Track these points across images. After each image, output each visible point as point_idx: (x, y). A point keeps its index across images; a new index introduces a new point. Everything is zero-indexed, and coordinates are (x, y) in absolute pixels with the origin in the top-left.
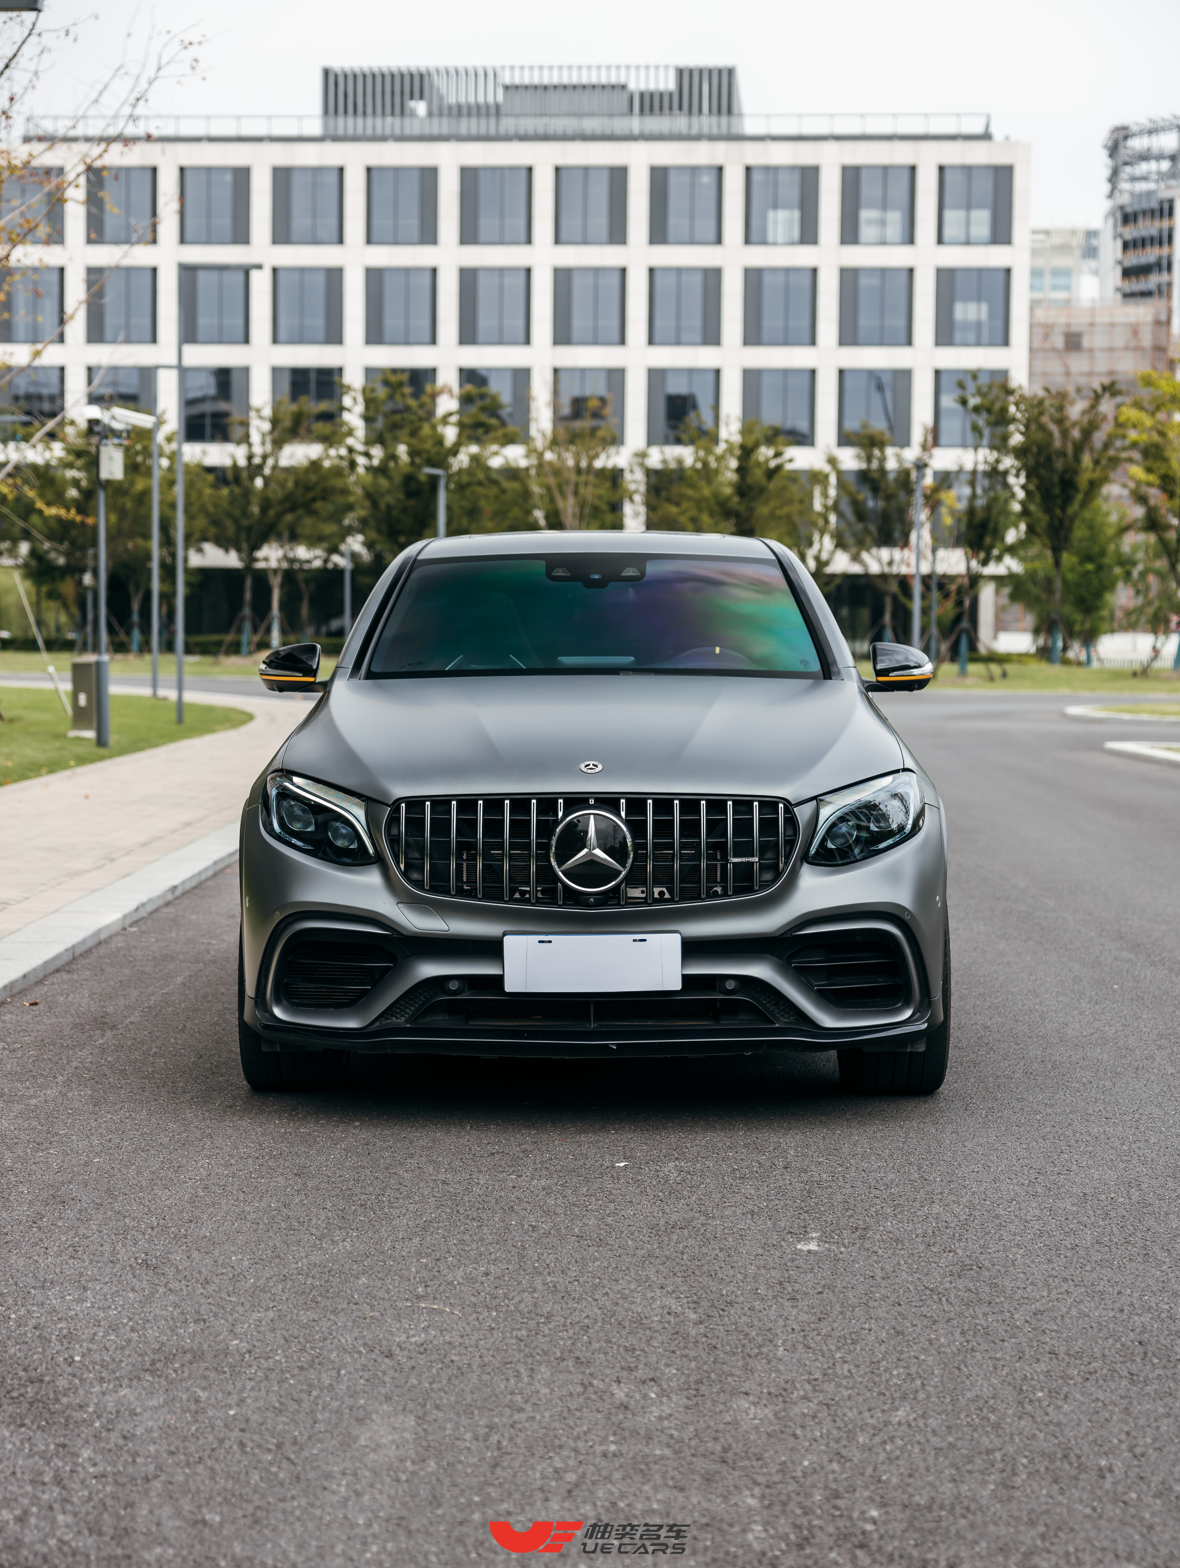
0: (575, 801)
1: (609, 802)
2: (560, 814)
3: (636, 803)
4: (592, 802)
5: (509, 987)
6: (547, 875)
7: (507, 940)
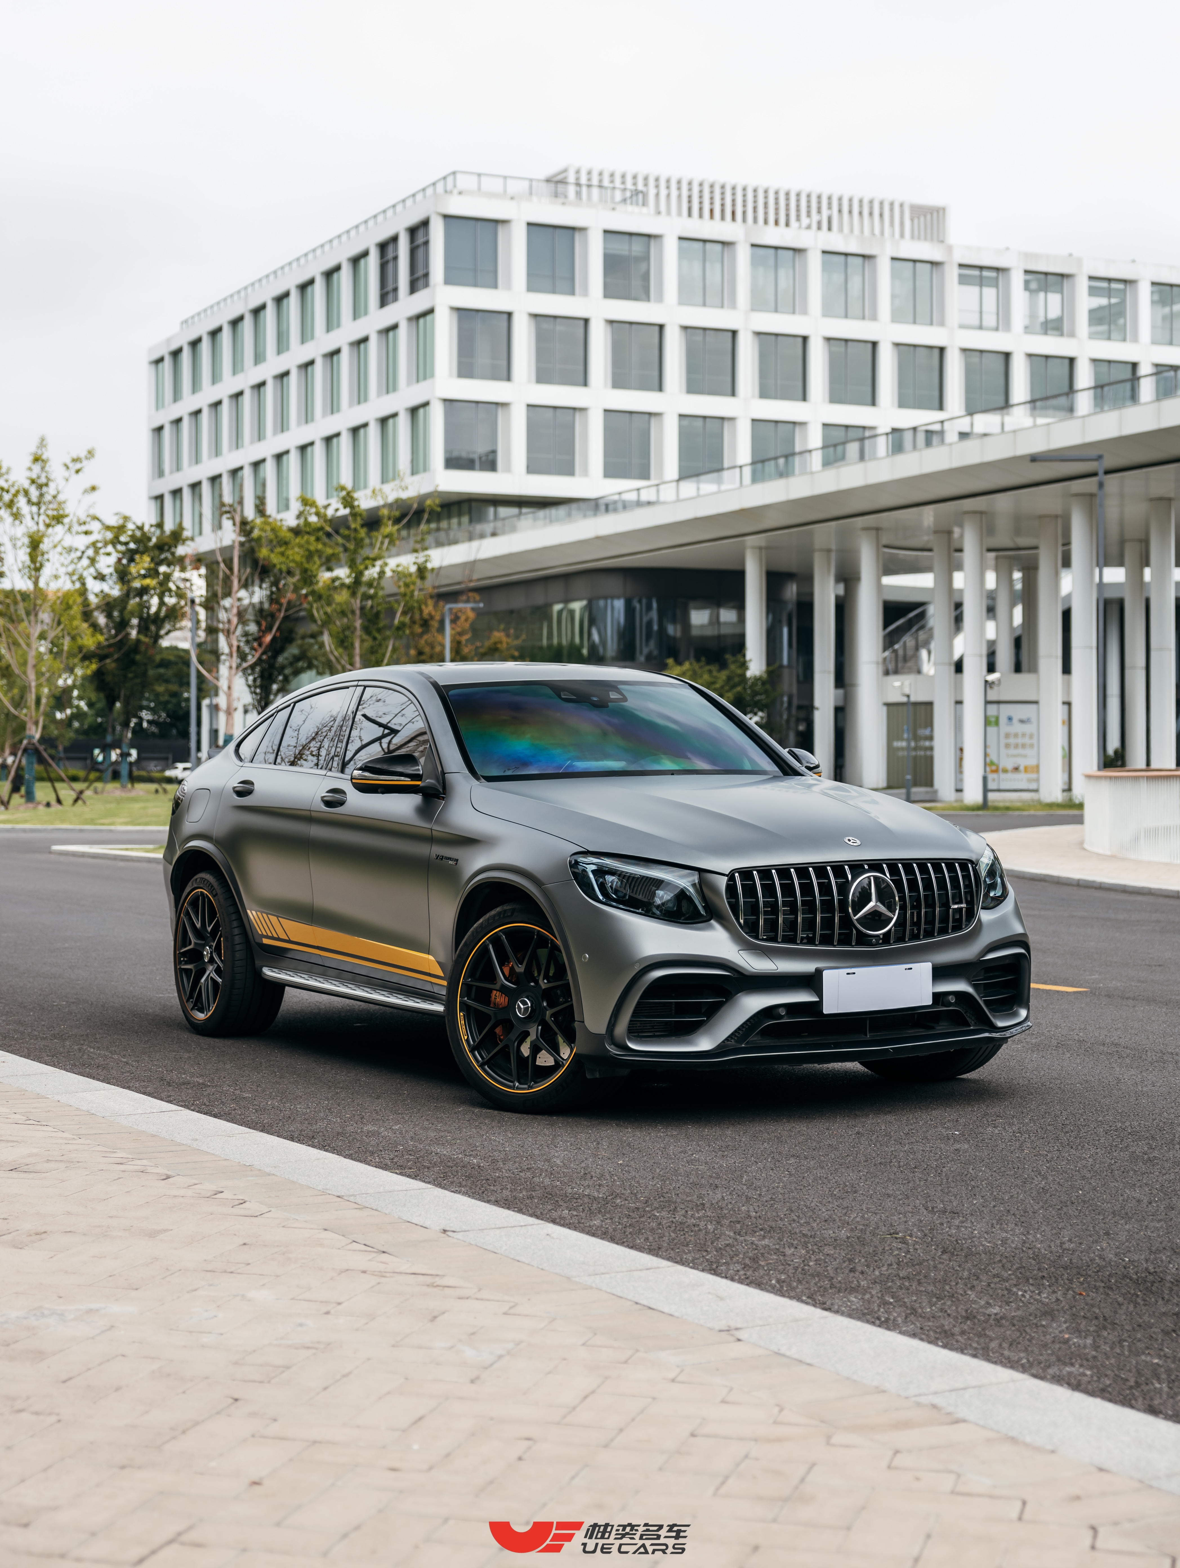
0: (857, 867)
1: (875, 866)
2: (850, 877)
3: (893, 865)
4: (866, 867)
5: (826, 1010)
6: (846, 922)
7: (825, 973)
